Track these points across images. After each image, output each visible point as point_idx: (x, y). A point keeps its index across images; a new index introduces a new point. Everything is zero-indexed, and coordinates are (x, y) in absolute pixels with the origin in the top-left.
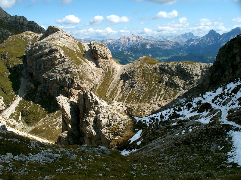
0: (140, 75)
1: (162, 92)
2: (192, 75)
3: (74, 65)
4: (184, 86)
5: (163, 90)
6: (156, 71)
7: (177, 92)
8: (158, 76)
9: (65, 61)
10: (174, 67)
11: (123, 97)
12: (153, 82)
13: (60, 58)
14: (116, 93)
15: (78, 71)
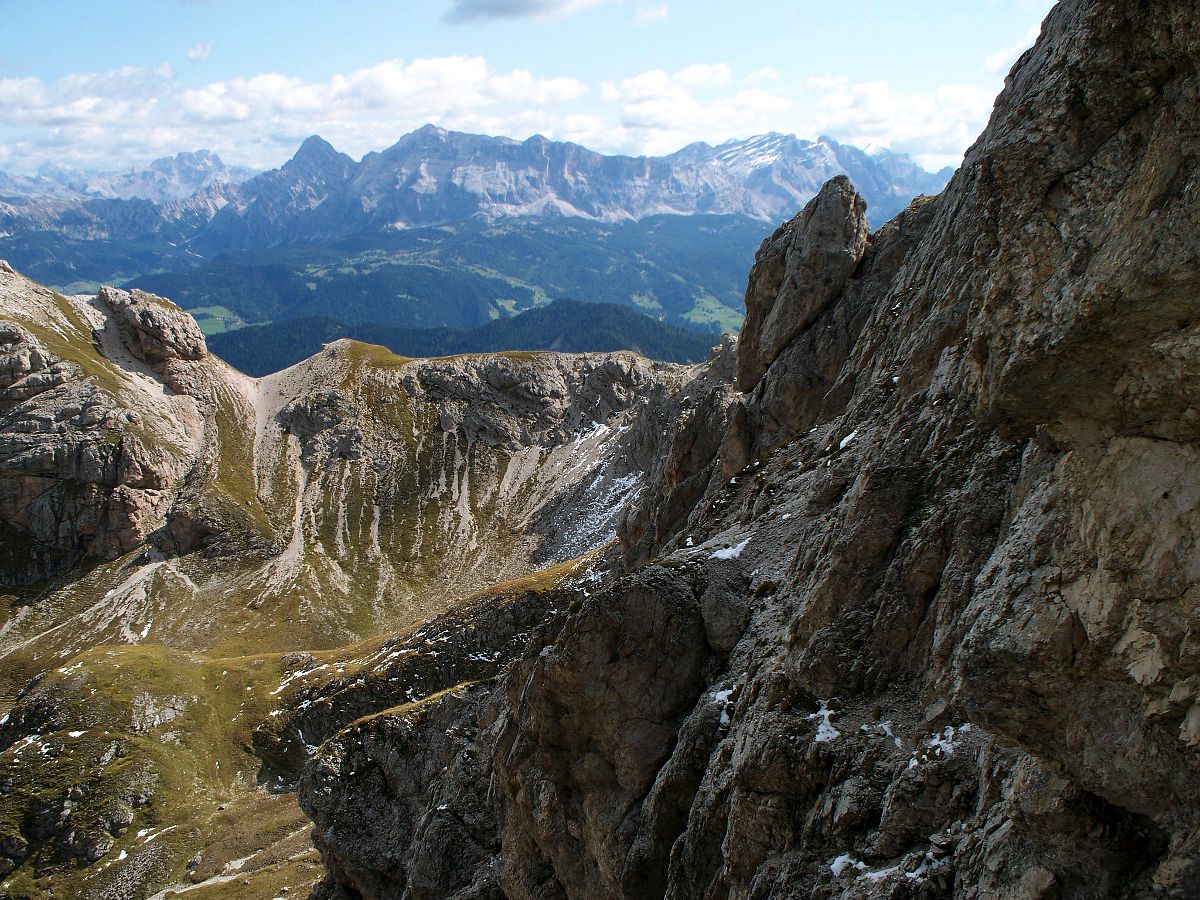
0: (364, 412)
1: (458, 463)
2: (543, 396)
3: (108, 394)
4: (524, 434)
5: (458, 453)
6: (411, 391)
7: (505, 455)
8: (426, 407)
9: (59, 381)
10: (474, 372)
11: (327, 494)
12: (416, 432)
13: (34, 369)
14: (295, 484)
15: (129, 417)
